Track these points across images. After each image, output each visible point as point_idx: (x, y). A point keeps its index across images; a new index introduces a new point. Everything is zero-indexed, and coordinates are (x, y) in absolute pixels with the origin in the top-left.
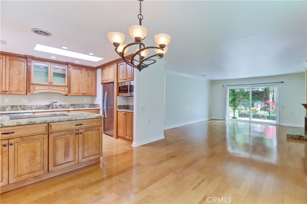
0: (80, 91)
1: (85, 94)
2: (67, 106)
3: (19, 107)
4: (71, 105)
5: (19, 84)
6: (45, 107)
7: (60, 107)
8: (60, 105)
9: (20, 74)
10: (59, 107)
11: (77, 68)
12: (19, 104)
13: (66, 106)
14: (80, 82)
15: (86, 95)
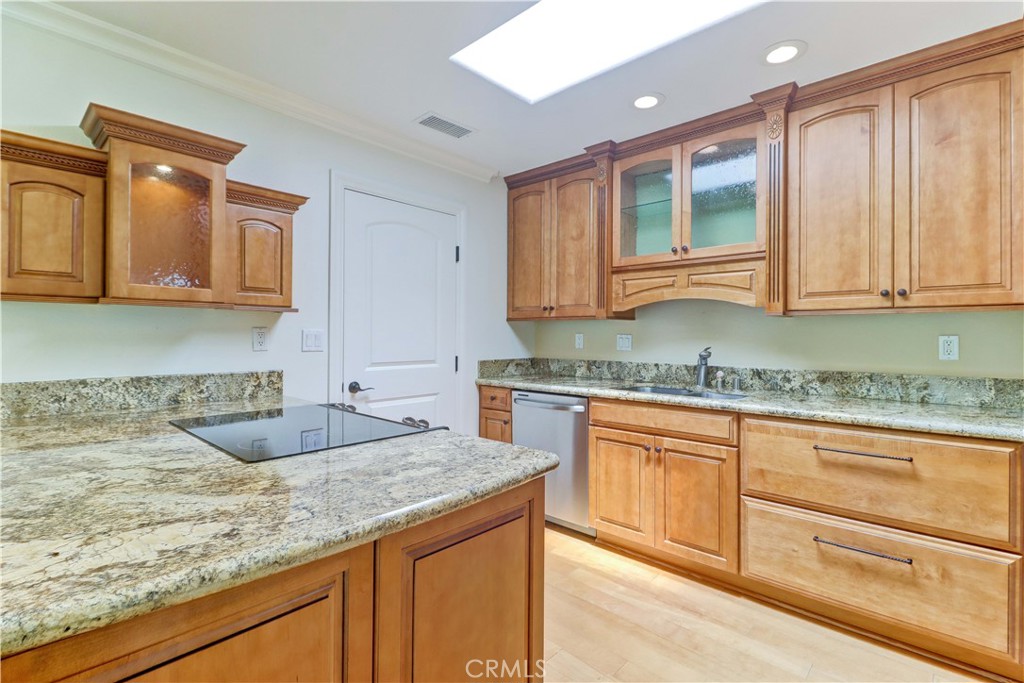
0: (856, 274)
1: (903, 294)
2: (796, 383)
3: (605, 369)
4: (824, 378)
5: (580, 275)
6: (688, 378)
7: (756, 382)
8: (758, 374)
9: (581, 235)
10: (749, 382)
11: (836, 105)
12: (607, 358)
13: (789, 381)
14: (858, 203)
15: (916, 299)
